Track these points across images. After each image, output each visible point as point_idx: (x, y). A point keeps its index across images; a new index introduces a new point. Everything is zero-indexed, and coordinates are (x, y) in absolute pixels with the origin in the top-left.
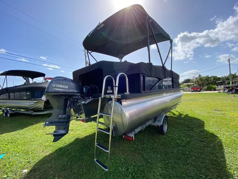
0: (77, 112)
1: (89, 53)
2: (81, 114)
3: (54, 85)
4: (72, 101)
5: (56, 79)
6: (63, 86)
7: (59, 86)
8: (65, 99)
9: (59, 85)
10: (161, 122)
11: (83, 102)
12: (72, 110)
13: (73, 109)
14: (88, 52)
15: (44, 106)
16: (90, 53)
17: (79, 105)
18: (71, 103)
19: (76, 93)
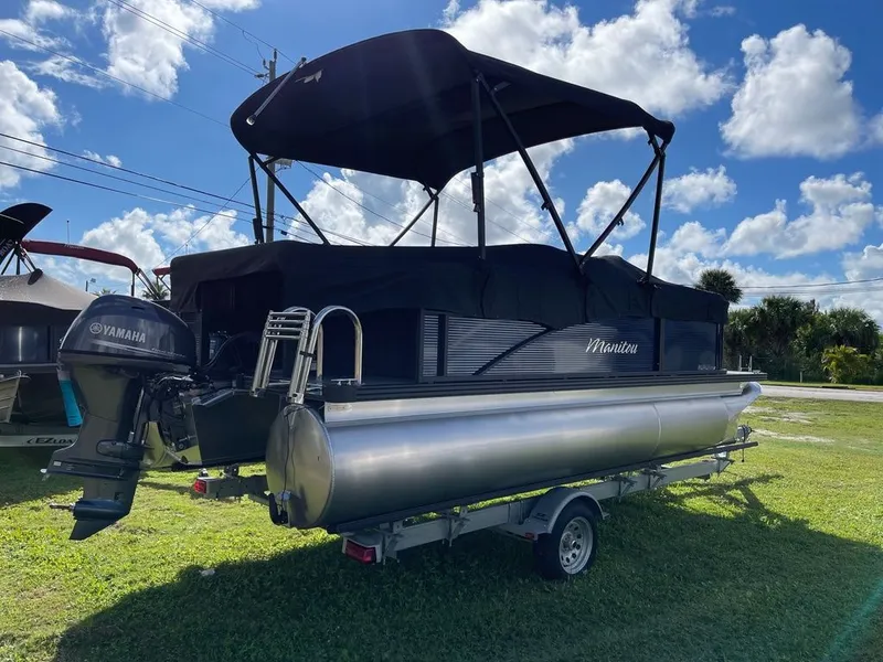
0: (170, 437)
1: (256, 165)
2: (188, 445)
3: (96, 328)
4: (156, 390)
5: (105, 304)
6: (129, 332)
7: (112, 332)
8: (132, 381)
9: (114, 328)
10: (547, 521)
11: (197, 401)
12: (153, 425)
13: (159, 425)
14: (253, 157)
15: (16, 407)
16: (263, 165)
17: (182, 408)
18: (153, 398)
19: (170, 361)
